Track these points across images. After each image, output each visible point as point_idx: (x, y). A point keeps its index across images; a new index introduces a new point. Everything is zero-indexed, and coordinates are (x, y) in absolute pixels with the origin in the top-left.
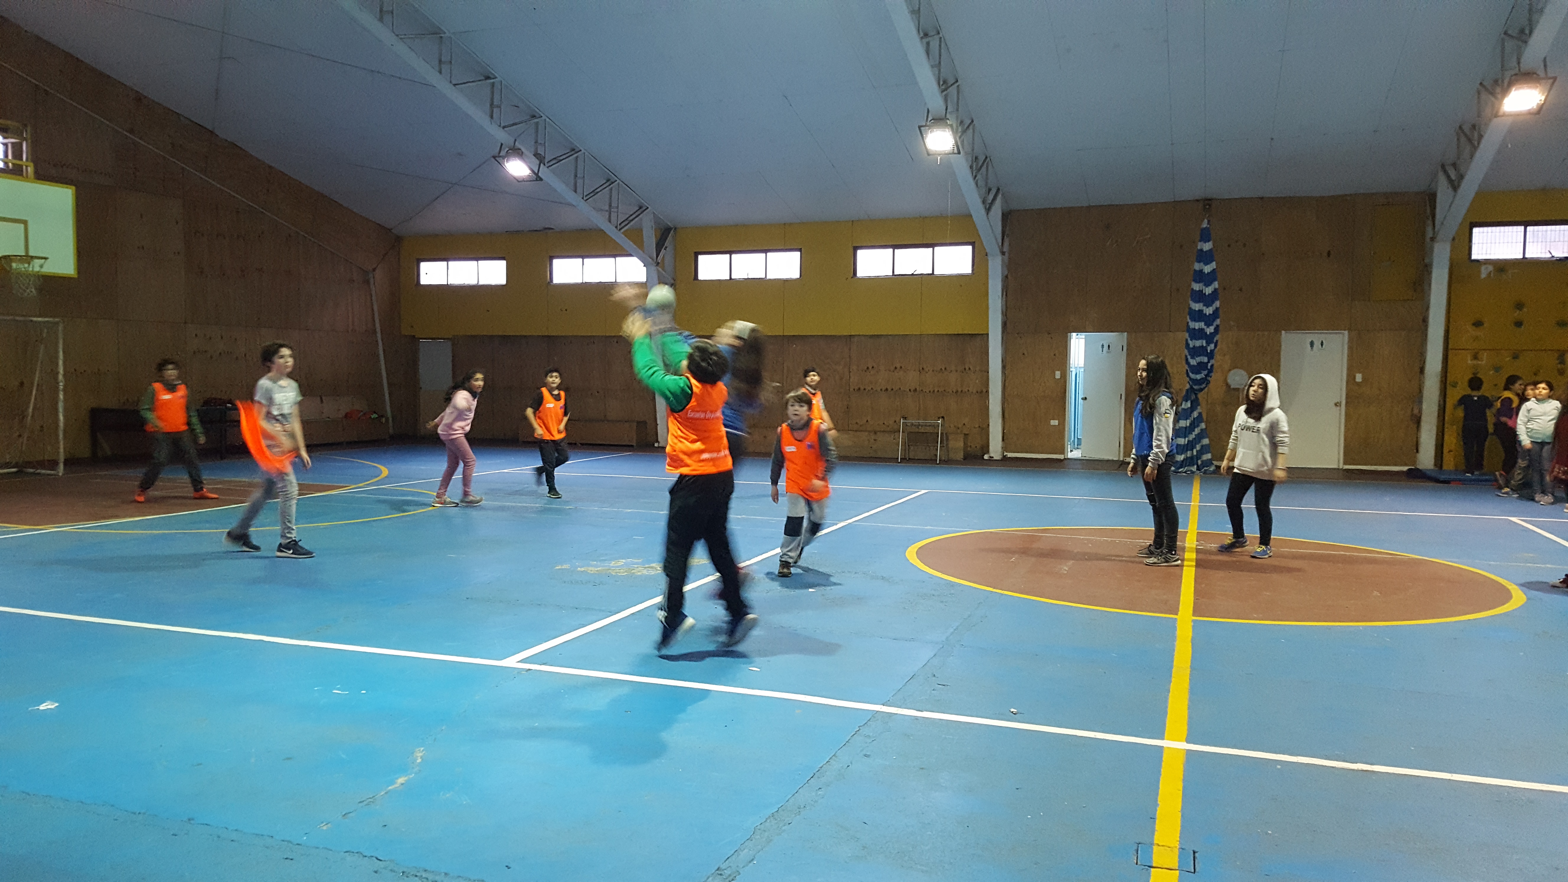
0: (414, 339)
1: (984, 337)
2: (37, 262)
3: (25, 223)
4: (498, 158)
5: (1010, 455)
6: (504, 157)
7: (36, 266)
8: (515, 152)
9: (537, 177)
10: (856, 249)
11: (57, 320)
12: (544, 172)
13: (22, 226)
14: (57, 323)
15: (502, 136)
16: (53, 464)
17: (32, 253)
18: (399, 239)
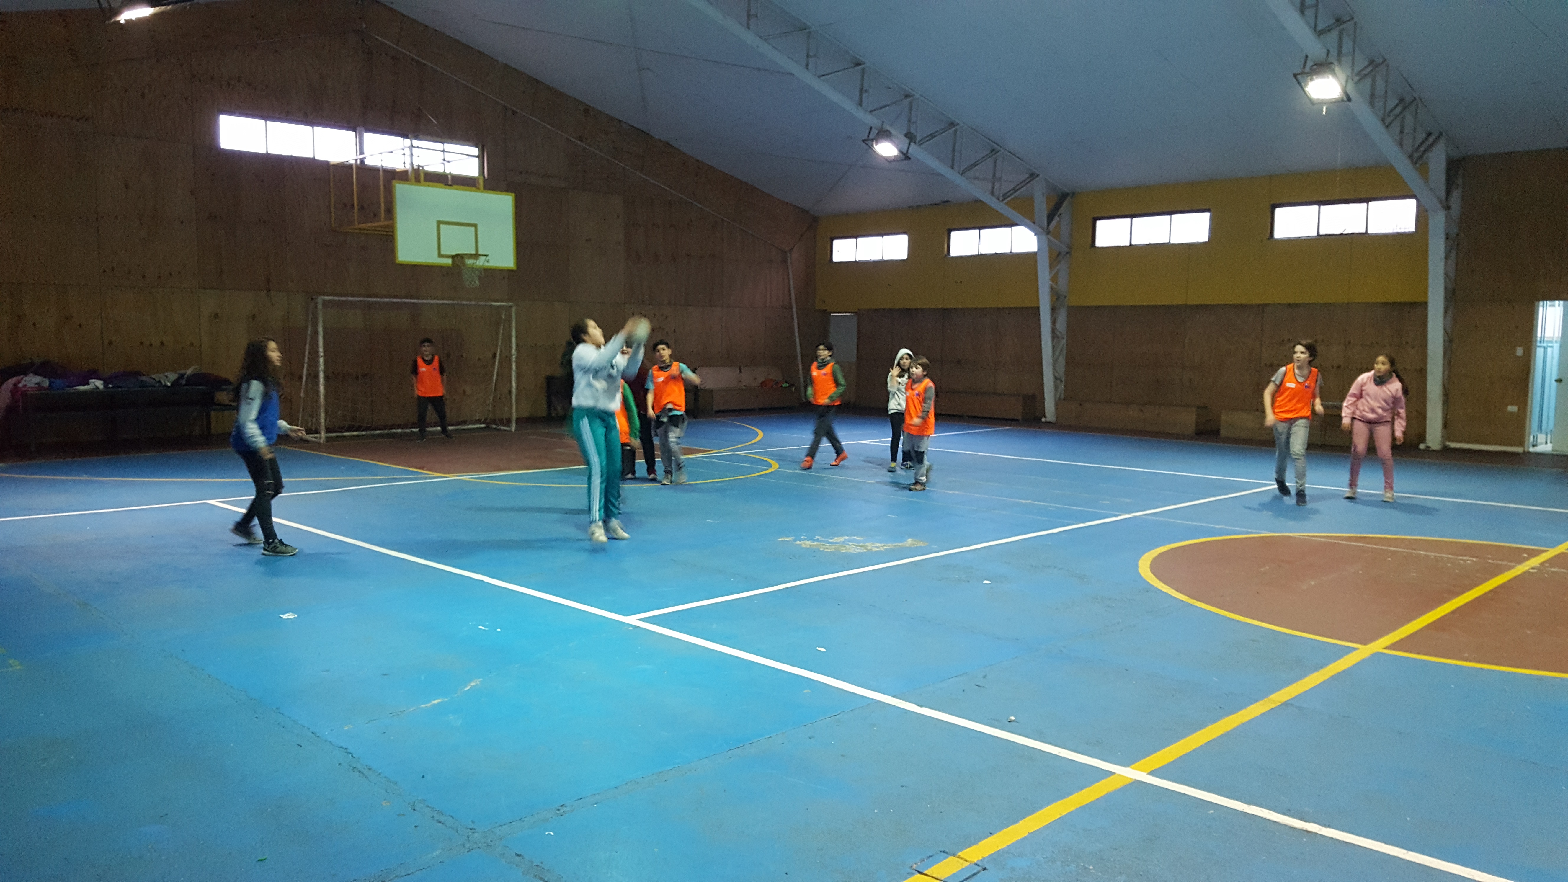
0: (825, 313)
1: (1424, 305)
2: (482, 258)
3: (475, 226)
4: (868, 141)
5: (1453, 445)
6: (872, 140)
7: (481, 262)
8: (883, 134)
9: (905, 156)
10: (1274, 207)
11: (511, 304)
12: (914, 150)
13: (473, 229)
14: (511, 307)
15: (870, 120)
16: (508, 422)
17: (480, 252)
18: (815, 220)
